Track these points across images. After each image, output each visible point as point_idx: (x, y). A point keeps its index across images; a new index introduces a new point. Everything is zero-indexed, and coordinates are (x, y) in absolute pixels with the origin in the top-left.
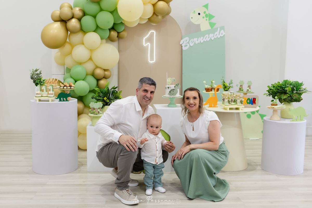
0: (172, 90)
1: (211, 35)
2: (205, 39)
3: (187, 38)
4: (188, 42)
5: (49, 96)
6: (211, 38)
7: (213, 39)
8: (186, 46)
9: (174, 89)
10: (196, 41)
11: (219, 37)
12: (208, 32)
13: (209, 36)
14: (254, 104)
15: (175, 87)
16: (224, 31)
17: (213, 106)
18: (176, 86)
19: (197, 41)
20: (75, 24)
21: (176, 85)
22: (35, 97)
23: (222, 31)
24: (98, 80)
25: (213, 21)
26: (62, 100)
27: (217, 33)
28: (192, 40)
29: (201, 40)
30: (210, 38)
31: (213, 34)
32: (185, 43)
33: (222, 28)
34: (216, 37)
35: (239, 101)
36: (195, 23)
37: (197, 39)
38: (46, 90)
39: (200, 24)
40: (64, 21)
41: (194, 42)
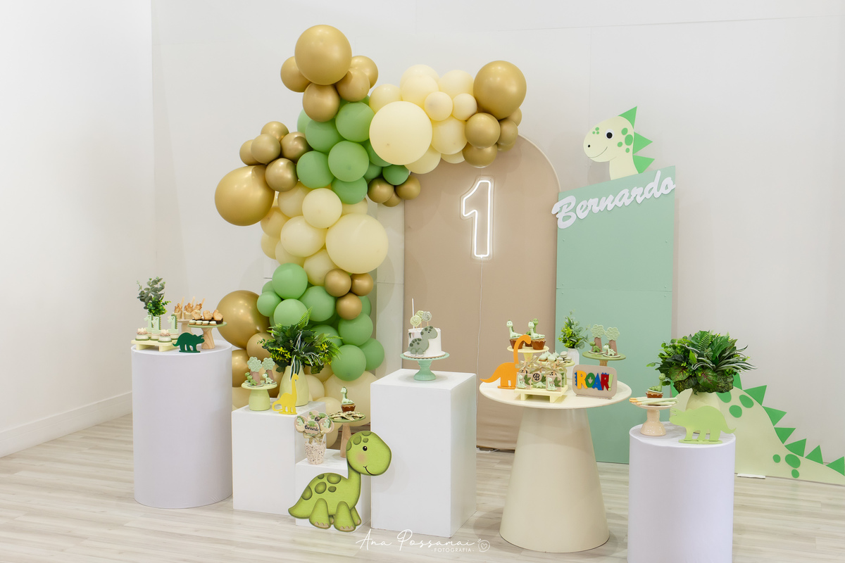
0: (416, 340)
1: (637, 191)
2: (620, 201)
3: (571, 199)
4: (574, 210)
5: (161, 339)
6: (635, 198)
7: (639, 200)
8: (566, 218)
9: (419, 340)
10: (594, 205)
11: (657, 195)
12: (628, 183)
13: (630, 192)
14: (605, 388)
15: (422, 333)
16: (673, 180)
17: (510, 384)
18: (424, 332)
19: (598, 205)
20: (281, 171)
21: (426, 329)
22: (135, 340)
23: (668, 181)
24: (338, 299)
25: (645, 152)
26: (186, 349)
27: (654, 185)
28: (584, 203)
29: (609, 203)
30: (632, 198)
31: (642, 189)
32: (565, 209)
33: (670, 172)
34: (648, 196)
35: (550, 379)
36: (596, 160)
37: (597, 200)
38: (160, 325)
39: (608, 163)
40: (260, 165)
41: (589, 208)
